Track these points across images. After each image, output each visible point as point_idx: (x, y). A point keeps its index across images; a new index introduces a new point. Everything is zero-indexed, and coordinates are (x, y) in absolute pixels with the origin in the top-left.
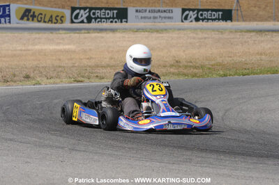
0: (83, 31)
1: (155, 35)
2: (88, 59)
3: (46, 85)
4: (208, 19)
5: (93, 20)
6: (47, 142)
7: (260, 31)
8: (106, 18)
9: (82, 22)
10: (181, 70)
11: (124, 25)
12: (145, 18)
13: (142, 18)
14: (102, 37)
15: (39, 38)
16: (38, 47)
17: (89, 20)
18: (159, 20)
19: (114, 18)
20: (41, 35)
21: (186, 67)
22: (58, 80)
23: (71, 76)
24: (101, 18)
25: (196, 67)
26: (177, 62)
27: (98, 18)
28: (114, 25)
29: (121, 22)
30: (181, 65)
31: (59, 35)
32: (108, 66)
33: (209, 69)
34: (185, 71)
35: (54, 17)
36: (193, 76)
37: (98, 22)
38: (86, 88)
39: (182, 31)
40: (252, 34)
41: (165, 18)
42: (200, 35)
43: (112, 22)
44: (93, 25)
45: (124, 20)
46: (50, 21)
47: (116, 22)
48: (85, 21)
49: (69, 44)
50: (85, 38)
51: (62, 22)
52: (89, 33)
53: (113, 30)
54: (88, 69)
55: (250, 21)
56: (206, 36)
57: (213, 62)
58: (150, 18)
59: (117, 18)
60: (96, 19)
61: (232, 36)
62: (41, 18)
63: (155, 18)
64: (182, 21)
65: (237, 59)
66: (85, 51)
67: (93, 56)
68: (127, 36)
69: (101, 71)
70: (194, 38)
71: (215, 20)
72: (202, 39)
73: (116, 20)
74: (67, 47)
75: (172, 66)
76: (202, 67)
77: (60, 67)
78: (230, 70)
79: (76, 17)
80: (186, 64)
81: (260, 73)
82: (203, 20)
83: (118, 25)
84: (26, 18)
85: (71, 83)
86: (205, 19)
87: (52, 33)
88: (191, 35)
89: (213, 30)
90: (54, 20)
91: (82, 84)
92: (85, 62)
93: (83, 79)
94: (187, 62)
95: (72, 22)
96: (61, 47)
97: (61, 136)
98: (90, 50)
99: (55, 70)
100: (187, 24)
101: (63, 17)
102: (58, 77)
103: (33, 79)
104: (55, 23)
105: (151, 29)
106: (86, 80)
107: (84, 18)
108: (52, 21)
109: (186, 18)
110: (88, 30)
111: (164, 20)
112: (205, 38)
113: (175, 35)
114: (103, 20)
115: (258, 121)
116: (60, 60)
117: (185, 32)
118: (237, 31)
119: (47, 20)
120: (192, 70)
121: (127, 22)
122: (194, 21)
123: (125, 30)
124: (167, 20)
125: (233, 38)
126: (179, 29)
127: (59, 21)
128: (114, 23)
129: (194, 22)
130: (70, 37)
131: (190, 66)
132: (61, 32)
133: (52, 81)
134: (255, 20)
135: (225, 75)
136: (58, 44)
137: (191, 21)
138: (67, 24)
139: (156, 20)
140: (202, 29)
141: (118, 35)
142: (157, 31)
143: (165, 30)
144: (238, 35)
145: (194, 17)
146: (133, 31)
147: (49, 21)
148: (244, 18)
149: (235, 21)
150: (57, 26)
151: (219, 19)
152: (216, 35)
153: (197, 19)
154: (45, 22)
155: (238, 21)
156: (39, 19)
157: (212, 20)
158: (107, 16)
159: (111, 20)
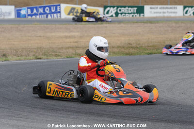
5: (120, 15)
8: (129, 13)
12: (157, 13)
13: (155, 13)
17: (117, 14)
18: (167, 14)
19: (134, 13)
24: (125, 13)
27: (123, 13)
29: (140, 15)
37: (123, 16)
41: (171, 12)
43: (133, 16)
45: (142, 15)
47: (136, 16)
48: (114, 15)
58: (160, 13)
59: (137, 13)
60: (121, 14)
63: (164, 13)
73: (136, 14)
79: (108, 13)
84: (71, 14)
107: (113, 13)
114: (126, 15)
121: (144, 16)
122: (192, 15)
124: (173, 14)
145: (192, 12)
158: (130, 12)
159: (132, 14)
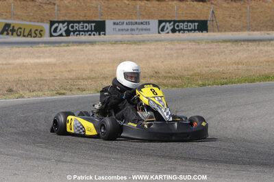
0: (62, 45)
1: (133, 47)
2: (69, 71)
3: (29, 98)
4: (184, 30)
5: (72, 33)
6: (33, 154)
7: (236, 41)
8: (84, 31)
9: (61, 35)
10: (160, 80)
11: (102, 37)
12: (122, 30)
13: (119, 30)
14: (82, 50)
15: (20, 52)
16: (19, 61)
17: (68, 33)
18: (137, 32)
19: (92, 31)
20: (21, 49)
21: (165, 77)
22: (41, 93)
23: (53, 88)
24: (79, 31)
25: (175, 78)
26: (156, 73)
27: (76, 31)
28: (92, 38)
29: (99, 34)
30: (160, 75)
31: (39, 49)
32: (89, 78)
33: (189, 79)
34: (165, 82)
35: (33, 32)
36: (173, 87)
37: (77, 35)
38: (68, 100)
39: (159, 43)
40: (228, 44)
41: (142, 30)
42: (178, 46)
43: (90, 35)
44: (72, 38)
45: (102, 33)
46: (30, 35)
47: (94, 35)
48: (64, 34)
49: (50, 57)
50: (65, 51)
51: (41, 36)
52: (68, 46)
53: (92, 43)
54: (70, 81)
55: (225, 31)
56: (184, 47)
57: (192, 73)
58: (128, 30)
59: (95, 31)
60: (74, 32)
61: (208, 46)
62: (20, 32)
63: (132, 30)
64: (159, 33)
65: (214, 69)
66: (65, 64)
67: (74, 69)
68: (105, 48)
69: (83, 84)
70: (172, 49)
71: (191, 30)
72: (179, 49)
73: (94, 33)
74: (48, 60)
75: (151, 77)
76: (181, 77)
77: (42, 80)
78: (208, 79)
80: (165, 74)
81: (238, 82)
82: (179, 31)
83: (96, 37)
84: (5, 33)
85: (54, 95)
86: (181, 30)
87: (31, 47)
88: (169, 46)
89: (190, 41)
90: (33, 35)
91: (64, 96)
92: (66, 75)
93: (64, 91)
94: (166, 72)
95: (51, 36)
96: (42, 60)
97: (46, 148)
98: (71, 63)
99: (37, 83)
100: (163, 35)
101: (41, 31)
102: (40, 90)
103: (16, 92)
104: (34, 37)
105: (129, 41)
106: (68, 92)
107: (63, 31)
108: (31, 35)
109: (162, 30)
110: (68, 43)
111: (141, 32)
112: (183, 49)
113: (152, 46)
114: (81, 33)
115: (238, 129)
116: (41, 73)
117: (163, 43)
118: (213, 41)
119: (26, 34)
120: (171, 80)
121: (105, 34)
122: (170, 32)
123: (104, 42)
124: (144, 31)
125: (210, 49)
126: (157, 41)
127: (39, 35)
128: (92, 36)
129: (171, 34)
130: (50, 50)
131: (170, 77)
132: (40, 45)
133: (34, 94)
134: (230, 30)
135: (204, 85)
136: (39, 57)
137: (168, 33)
138: (46, 38)
139: (133, 32)
140: (179, 41)
141: (97, 47)
142: (135, 43)
143: (143, 42)
144: (214, 45)
145: (170, 28)
146: (112, 44)
147: (28, 35)
148: (219, 29)
149: (210, 31)
150: (36, 39)
151: (195, 30)
152: (193, 46)
153: (174, 31)
154: (24, 36)
155: (214, 31)
156: (19, 33)
157: (188, 31)
158: (85, 29)
159: (90, 33)
